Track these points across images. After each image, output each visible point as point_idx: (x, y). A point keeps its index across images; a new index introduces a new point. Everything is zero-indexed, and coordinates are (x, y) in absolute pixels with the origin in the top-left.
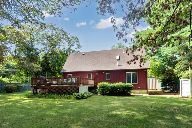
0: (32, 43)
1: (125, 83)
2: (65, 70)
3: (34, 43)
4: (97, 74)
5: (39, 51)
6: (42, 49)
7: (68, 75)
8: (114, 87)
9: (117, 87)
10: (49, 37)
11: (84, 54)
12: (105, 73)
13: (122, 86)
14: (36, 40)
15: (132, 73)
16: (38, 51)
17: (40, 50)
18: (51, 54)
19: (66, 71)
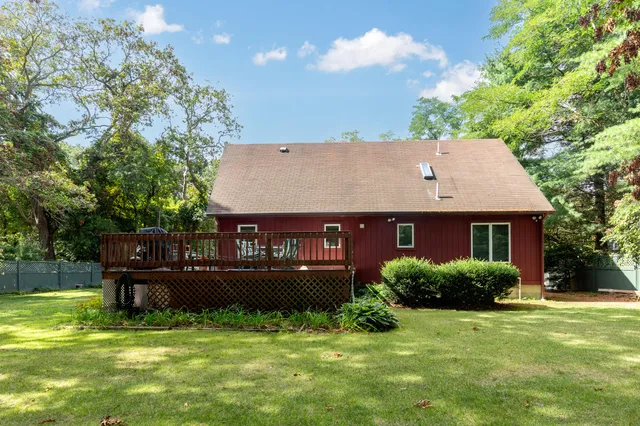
0: (28, 93)
1: (487, 259)
2: (227, 209)
3: (39, 94)
4: (362, 226)
5: (61, 131)
6: (75, 123)
7: (239, 227)
8: (462, 274)
9: (474, 276)
10: (114, 75)
11: (287, 151)
12: (394, 224)
13: (491, 273)
14: (49, 80)
15: (491, 225)
16: (57, 131)
17: (64, 127)
18: (117, 147)
19: (234, 212)
